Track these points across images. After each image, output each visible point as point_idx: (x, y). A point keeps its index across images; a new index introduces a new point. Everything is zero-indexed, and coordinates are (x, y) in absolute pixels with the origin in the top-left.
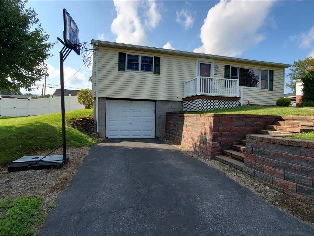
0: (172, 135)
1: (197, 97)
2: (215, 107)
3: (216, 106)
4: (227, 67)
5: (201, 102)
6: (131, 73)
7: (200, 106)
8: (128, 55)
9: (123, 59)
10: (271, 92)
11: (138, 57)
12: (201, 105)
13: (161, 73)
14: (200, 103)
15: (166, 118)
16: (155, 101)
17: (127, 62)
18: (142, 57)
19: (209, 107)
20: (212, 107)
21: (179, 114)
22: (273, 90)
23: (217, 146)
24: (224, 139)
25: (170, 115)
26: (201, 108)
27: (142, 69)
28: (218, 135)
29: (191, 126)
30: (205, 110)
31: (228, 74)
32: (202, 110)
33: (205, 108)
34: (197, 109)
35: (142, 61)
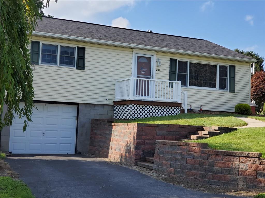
0: (98, 147)
1: (130, 101)
2: (151, 114)
3: (153, 113)
4: (173, 61)
5: (135, 108)
6: (46, 67)
7: (133, 113)
8: (43, 44)
9: (37, 50)
10: (232, 94)
11: (56, 46)
12: (135, 112)
13: (85, 68)
14: (133, 110)
15: (92, 127)
16: (78, 104)
17: (42, 54)
18: (61, 46)
19: (144, 114)
20: (148, 114)
21: (108, 122)
22: (235, 92)
23: (140, 153)
24: (147, 147)
25: (96, 122)
26: (134, 115)
27: (61, 63)
28: (141, 143)
29: (119, 136)
30: (139, 117)
31: (173, 70)
32: (136, 117)
33: (139, 116)
34: (129, 117)
35: (61, 52)
